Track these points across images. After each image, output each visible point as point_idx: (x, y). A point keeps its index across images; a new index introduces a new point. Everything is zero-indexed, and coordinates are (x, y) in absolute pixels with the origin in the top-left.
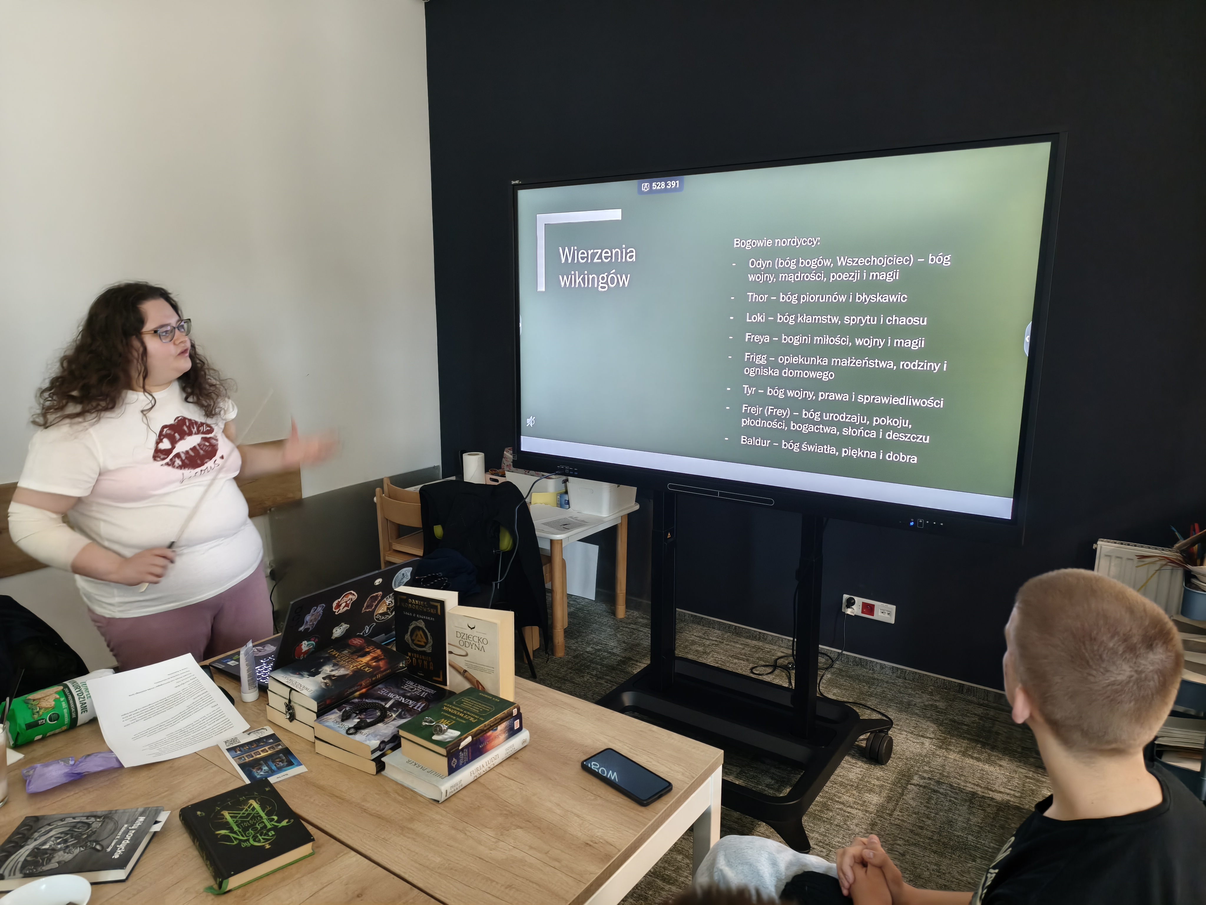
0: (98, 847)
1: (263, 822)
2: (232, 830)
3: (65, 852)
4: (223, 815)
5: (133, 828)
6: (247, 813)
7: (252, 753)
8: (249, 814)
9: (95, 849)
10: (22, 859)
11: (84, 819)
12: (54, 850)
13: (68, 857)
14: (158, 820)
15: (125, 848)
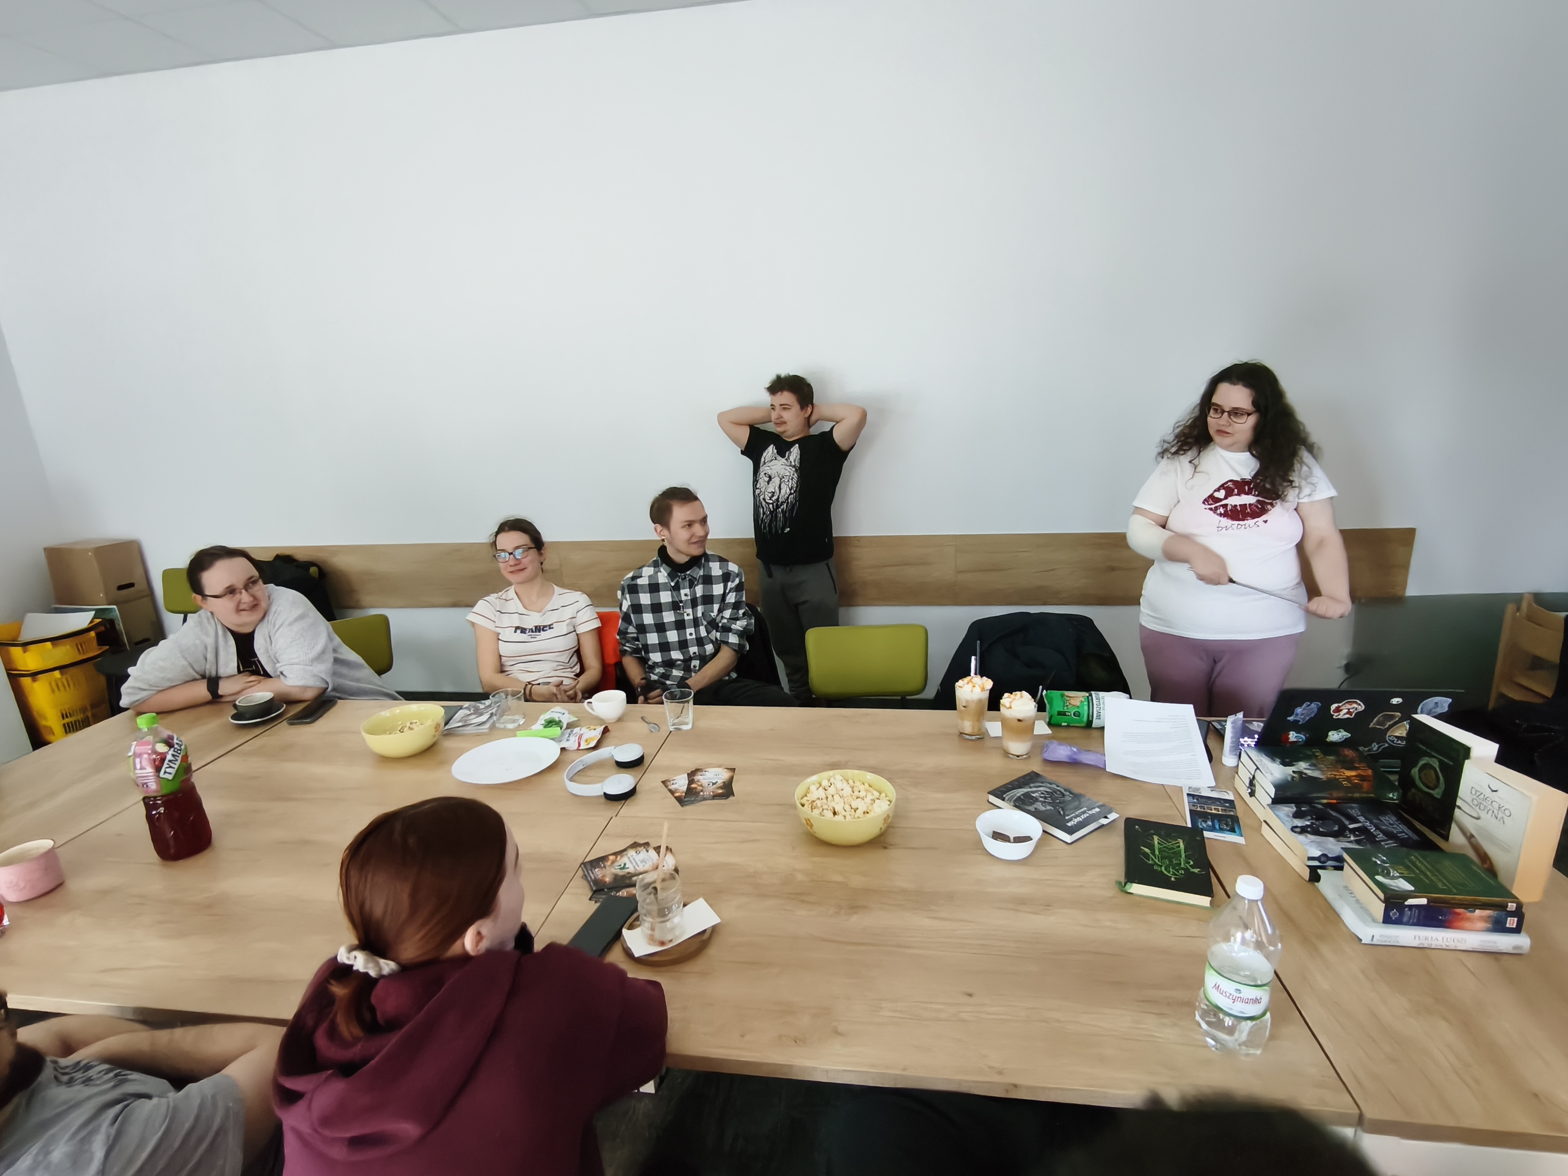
0: (1062, 812)
1: (1180, 860)
2: (1153, 852)
3: (1042, 804)
4: (1153, 838)
5: (1089, 812)
6: (1172, 846)
7: (1206, 806)
8: (1173, 849)
9: (1059, 812)
10: (1018, 795)
11: (1063, 790)
12: (1036, 800)
13: (1042, 808)
14: (1108, 816)
15: (1077, 823)
